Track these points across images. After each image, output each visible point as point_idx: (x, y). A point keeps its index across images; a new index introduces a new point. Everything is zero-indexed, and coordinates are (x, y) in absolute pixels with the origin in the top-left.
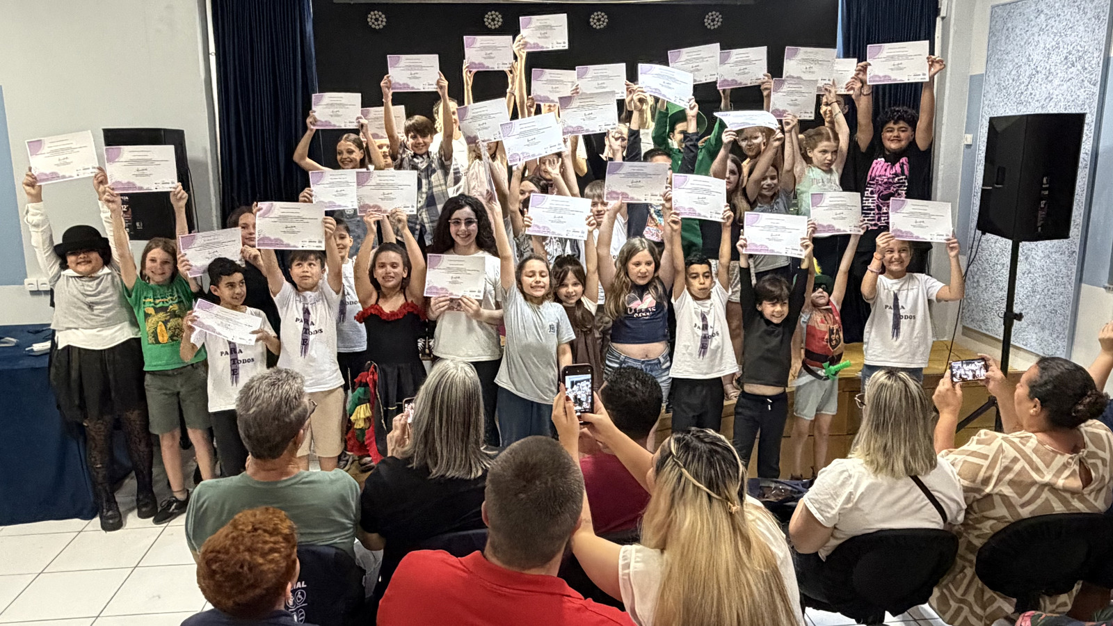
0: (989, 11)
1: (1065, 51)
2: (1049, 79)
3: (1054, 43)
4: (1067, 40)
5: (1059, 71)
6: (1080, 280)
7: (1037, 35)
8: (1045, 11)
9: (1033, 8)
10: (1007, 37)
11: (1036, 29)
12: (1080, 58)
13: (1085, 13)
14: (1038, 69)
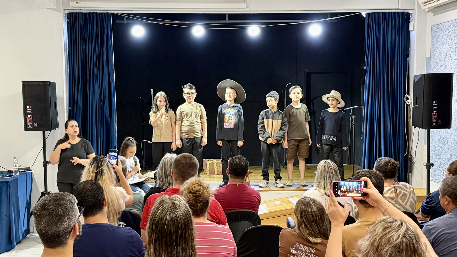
0: (431, 27)
7: (446, 39)
9: (445, 27)
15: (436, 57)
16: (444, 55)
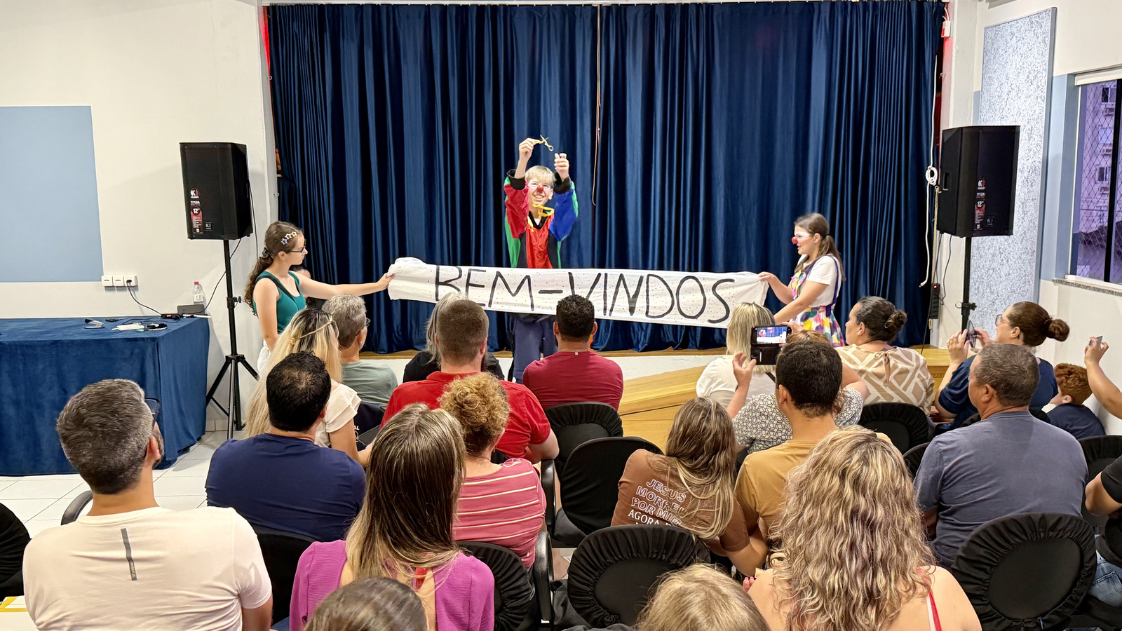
0: (984, 30)
1: (1028, 71)
2: (1019, 96)
3: (1021, 64)
4: (1030, 59)
5: (1024, 89)
6: (1040, 278)
7: (1011, 55)
8: (1016, 35)
9: (1009, 31)
10: (994, 58)
11: (1011, 50)
12: (1036, 76)
13: (1038, 38)
14: (1013, 87)
15: (993, 90)
16: (1006, 89)
